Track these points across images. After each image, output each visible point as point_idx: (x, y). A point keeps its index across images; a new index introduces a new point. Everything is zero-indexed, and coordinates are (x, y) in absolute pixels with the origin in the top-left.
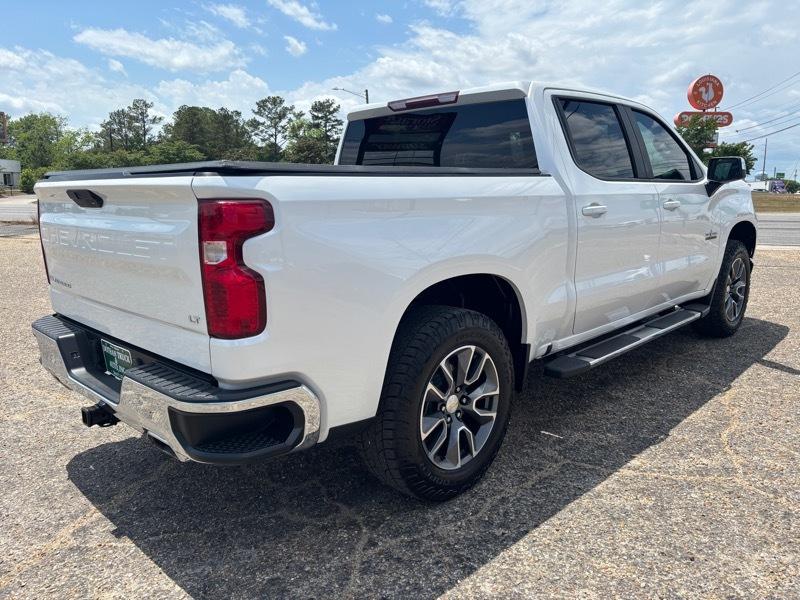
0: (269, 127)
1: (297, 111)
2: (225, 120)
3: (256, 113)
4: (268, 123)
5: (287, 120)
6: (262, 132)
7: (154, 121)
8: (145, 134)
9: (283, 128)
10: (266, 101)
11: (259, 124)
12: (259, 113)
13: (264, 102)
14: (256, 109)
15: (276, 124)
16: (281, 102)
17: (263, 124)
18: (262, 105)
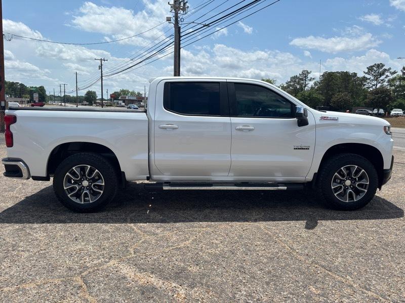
0: (373, 80)
1: (392, 71)
2: (347, 77)
3: (366, 73)
4: (372, 78)
5: (385, 76)
6: (368, 83)
7: (310, 80)
8: (305, 87)
9: (382, 80)
10: (373, 66)
11: (367, 79)
12: (368, 73)
13: (372, 67)
14: (366, 71)
15: (377, 79)
16: (383, 66)
17: (369, 79)
18: (370, 69)
